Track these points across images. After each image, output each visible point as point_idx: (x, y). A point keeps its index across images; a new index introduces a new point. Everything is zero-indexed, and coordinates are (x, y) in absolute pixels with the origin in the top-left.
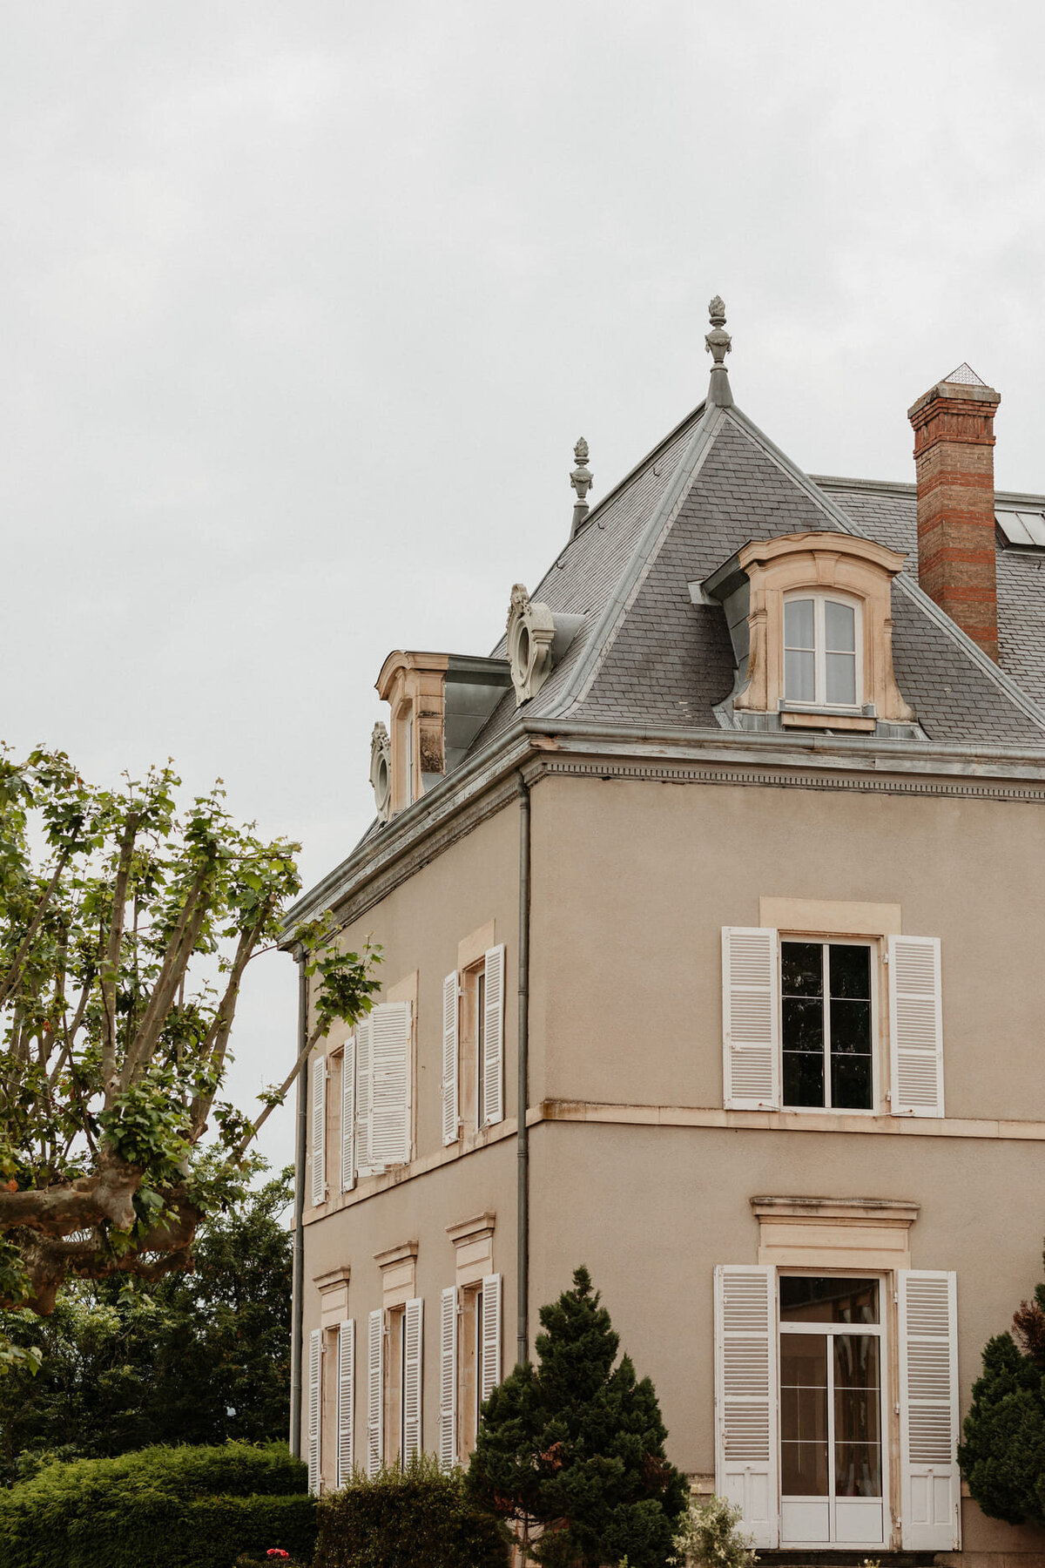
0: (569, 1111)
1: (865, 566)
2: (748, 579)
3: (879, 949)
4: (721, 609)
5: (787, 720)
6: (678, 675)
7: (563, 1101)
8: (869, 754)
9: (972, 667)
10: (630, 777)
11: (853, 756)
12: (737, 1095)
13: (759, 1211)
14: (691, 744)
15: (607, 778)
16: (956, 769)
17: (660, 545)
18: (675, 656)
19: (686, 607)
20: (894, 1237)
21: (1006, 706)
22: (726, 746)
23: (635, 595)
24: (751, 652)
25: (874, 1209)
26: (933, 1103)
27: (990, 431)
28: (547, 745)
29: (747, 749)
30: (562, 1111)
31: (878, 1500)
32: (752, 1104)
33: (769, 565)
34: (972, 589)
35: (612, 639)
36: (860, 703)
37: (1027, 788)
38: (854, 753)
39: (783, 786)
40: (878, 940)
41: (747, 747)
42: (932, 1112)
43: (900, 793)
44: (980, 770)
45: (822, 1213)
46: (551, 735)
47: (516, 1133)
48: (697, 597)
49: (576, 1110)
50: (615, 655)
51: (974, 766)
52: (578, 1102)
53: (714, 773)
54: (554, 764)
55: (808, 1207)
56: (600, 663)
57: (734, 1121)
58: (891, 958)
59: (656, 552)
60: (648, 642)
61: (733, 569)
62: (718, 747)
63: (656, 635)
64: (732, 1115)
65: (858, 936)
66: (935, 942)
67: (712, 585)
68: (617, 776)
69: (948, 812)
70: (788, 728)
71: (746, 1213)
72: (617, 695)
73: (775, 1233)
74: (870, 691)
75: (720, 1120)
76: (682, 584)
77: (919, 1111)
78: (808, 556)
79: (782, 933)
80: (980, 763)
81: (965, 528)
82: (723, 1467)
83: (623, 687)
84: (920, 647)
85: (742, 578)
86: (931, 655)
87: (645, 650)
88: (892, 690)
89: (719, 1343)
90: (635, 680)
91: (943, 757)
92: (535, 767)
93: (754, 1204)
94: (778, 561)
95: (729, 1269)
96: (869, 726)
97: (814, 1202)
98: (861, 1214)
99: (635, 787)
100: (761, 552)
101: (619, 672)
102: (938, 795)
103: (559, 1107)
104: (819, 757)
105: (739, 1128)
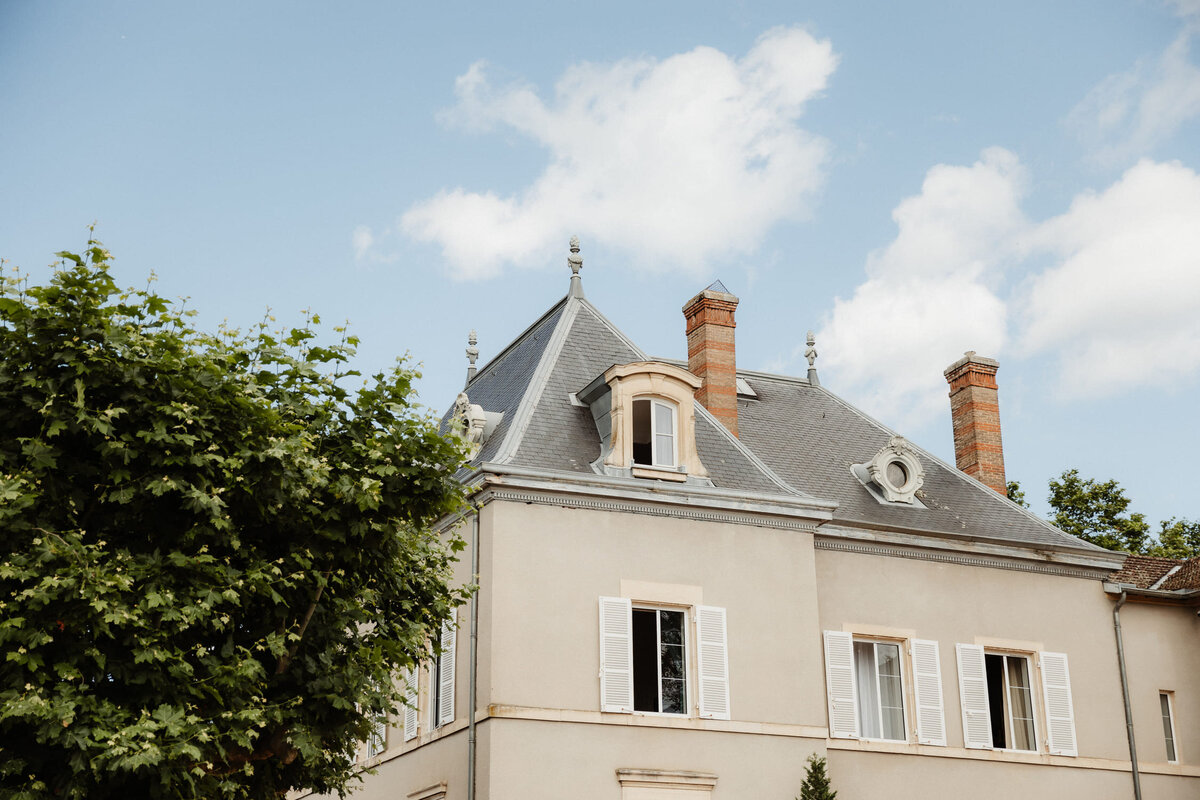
0: (506, 711)
1: (680, 383)
2: (610, 389)
3: (690, 615)
4: (589, 409)
5: (636, 473)
6: (567, 445)
7: (502, 705)
8: (685, 495)
9: (735, 450)
10: (543, 503)
11: (675, 495)
12: (609, 703)
13: (622, 778)
14: (581, 483)
15: (530, 503)
16: (734, 506)
17: (550, 371)
18: (565, 434)
19: (569, 407)
20: (703, 796)
21: (757, 472)
22: (602, 486)
23: (538, 399)
24: (613, 432)
25: (691, 778)
26: (723, 710)
27: (733, 320)
28: (495, 480)
30: (501, 712)
33: (624, 380)
34: (724, 409)
35: (528, 422)
36: (676, 465)
37: (774, 519)
38: (677, 494)
39: (633, 512)
40: (689, 608)
41: (614, 487)
42: (724, 717)
43: (701, 519)
44: (748, 507)
45: (660, 779)
46: (498, 474)
47: (468, 727)
48: (575, 402)
49: (510, 711)
50: (531, 431)
52: (511, 706)
54: (498, 493)
55: (652, 776)
56: (521, 435)
57: (605, 720)
58: (698, 619)
59: (548, 375)
60: (550, 425)
61: (600, 383)
62: (597, 486)
63: (553, 421)
64: (605, 715)
65: (678, 606)
66: (723, 610)
67: (583, 395)
68: (536, 502)
69: (728, 532)
70: (636, 477)
71: (614, 779)
72: (533, 454)
73: (630, 792)
74: (682, 457)
75: (598, 718)
76: (566, 394)
77: (715, 716)
78: (647, 376)
79: (634, 602)
80: (748, 502)
81: (719, 374)
83: (536, 450)
84: (705, 437)
85: (607, 388)
86: (711, 441)
87: (547, 429)
88: (696, 458)
90: (543, 446)
91: (728, 498)
92: (487, 494)
93: (618, 773)
94: (630, 378)
96: (682, 478)
97: (655, 773)
98: (684, 781)
99: (546, 509)
100: (620, 371)
101: (533, 440)
102: (723, 522)
103: (498, 710)
104: (656, 495)
105: (609, 724)
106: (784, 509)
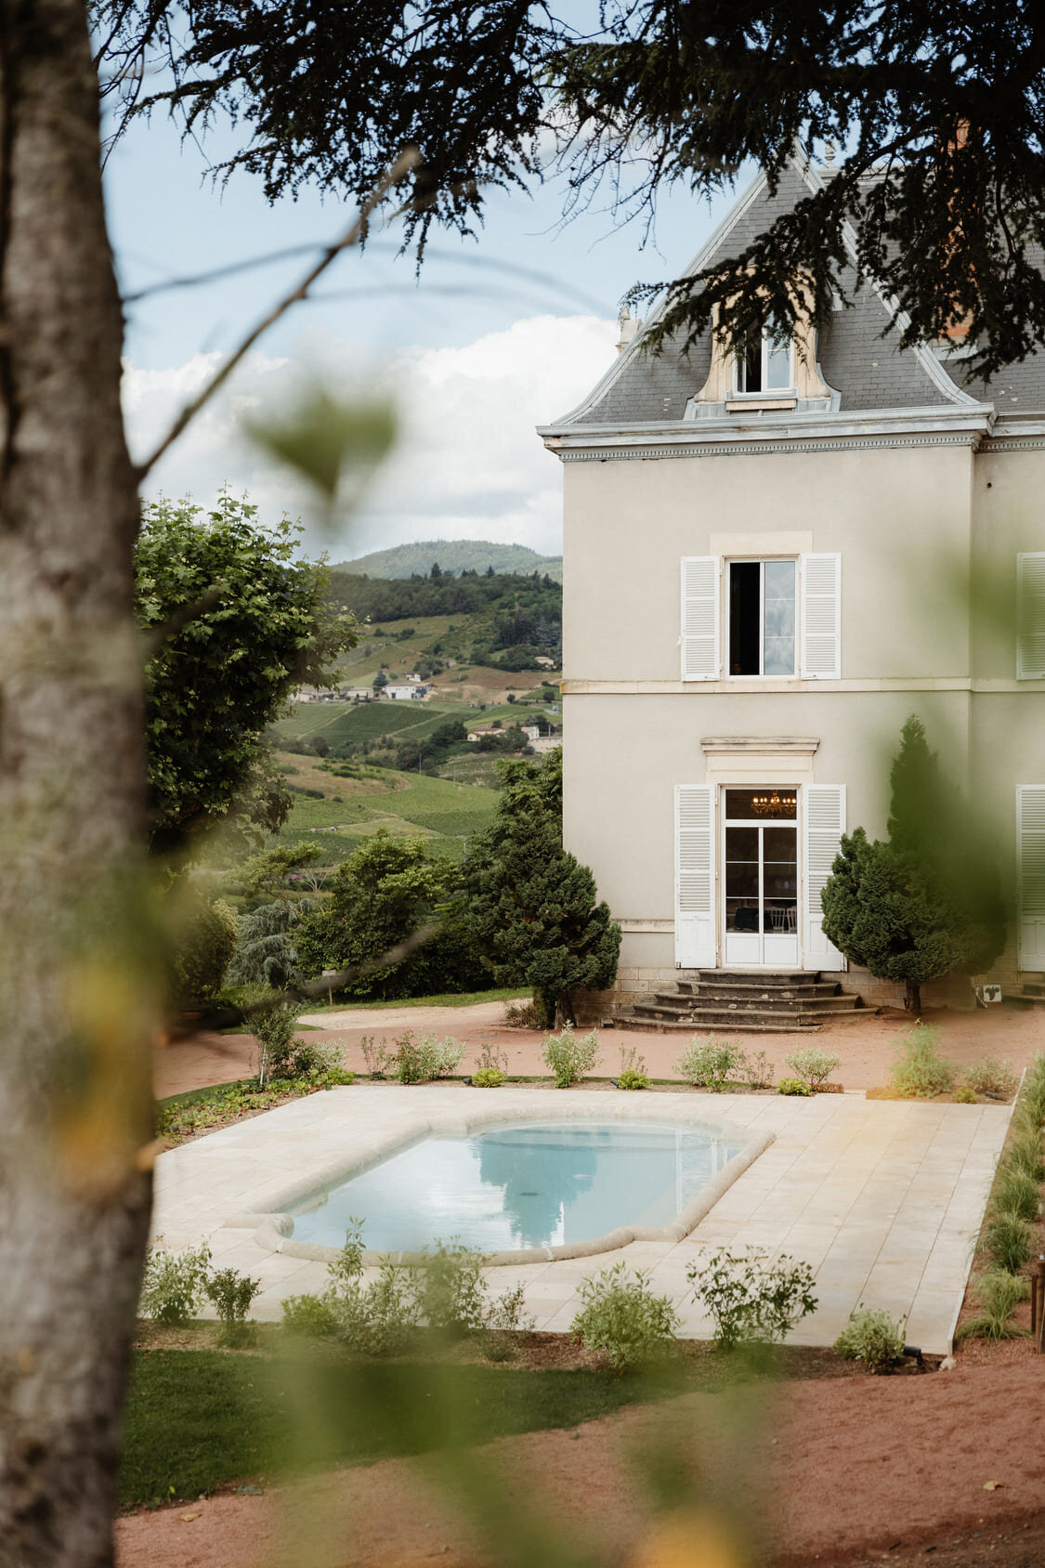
0: (577, 687)
3: (798, 564)
5: (731, 407)
7: (573, 680)
8: (782, 427)
10: (619, 459)
11: (770, 430)
12: (690, 671)
13: (706, 748)
14: (652, 433)
15: (603, 461)
16: (849, 431)
20: (803, 762)
25: (785, 745)
26: (832, 669)
28: (554, 444)
29: (694, 433)
30: (572, 687)
31: (794, 936)
32: (701, 677)
38: (772, 428)
40: (796, 557)
42: (830, 675)
43: (815, 451)
44: (868, 430)
45: (748, 748)
49: (582, 686)
50: (633, 367)
51: (863, 427)
52: (583, 681)
53: (679, 450)
55: (738, 745)
57: (689, 689)
64: (687, 685)
66: (838, 556)
68: (610, 459)
70: (732, 412)
71: (697, 749)
73: (716, 762)
74: (796, 378)
75: (680, 688)
77: (820, 675)
82: (679, 915)
88: (813, 375)
89: (677, 835)
91: (839, 423)
93: (702, 744)
95: (683, 787)
96: (791, 404)
97: (742, 740)
98: (777, 748)
99: (624, 465)
103: (569, 685)
104: (746, 433)
105: (693, 692)
106: (917, 424)
